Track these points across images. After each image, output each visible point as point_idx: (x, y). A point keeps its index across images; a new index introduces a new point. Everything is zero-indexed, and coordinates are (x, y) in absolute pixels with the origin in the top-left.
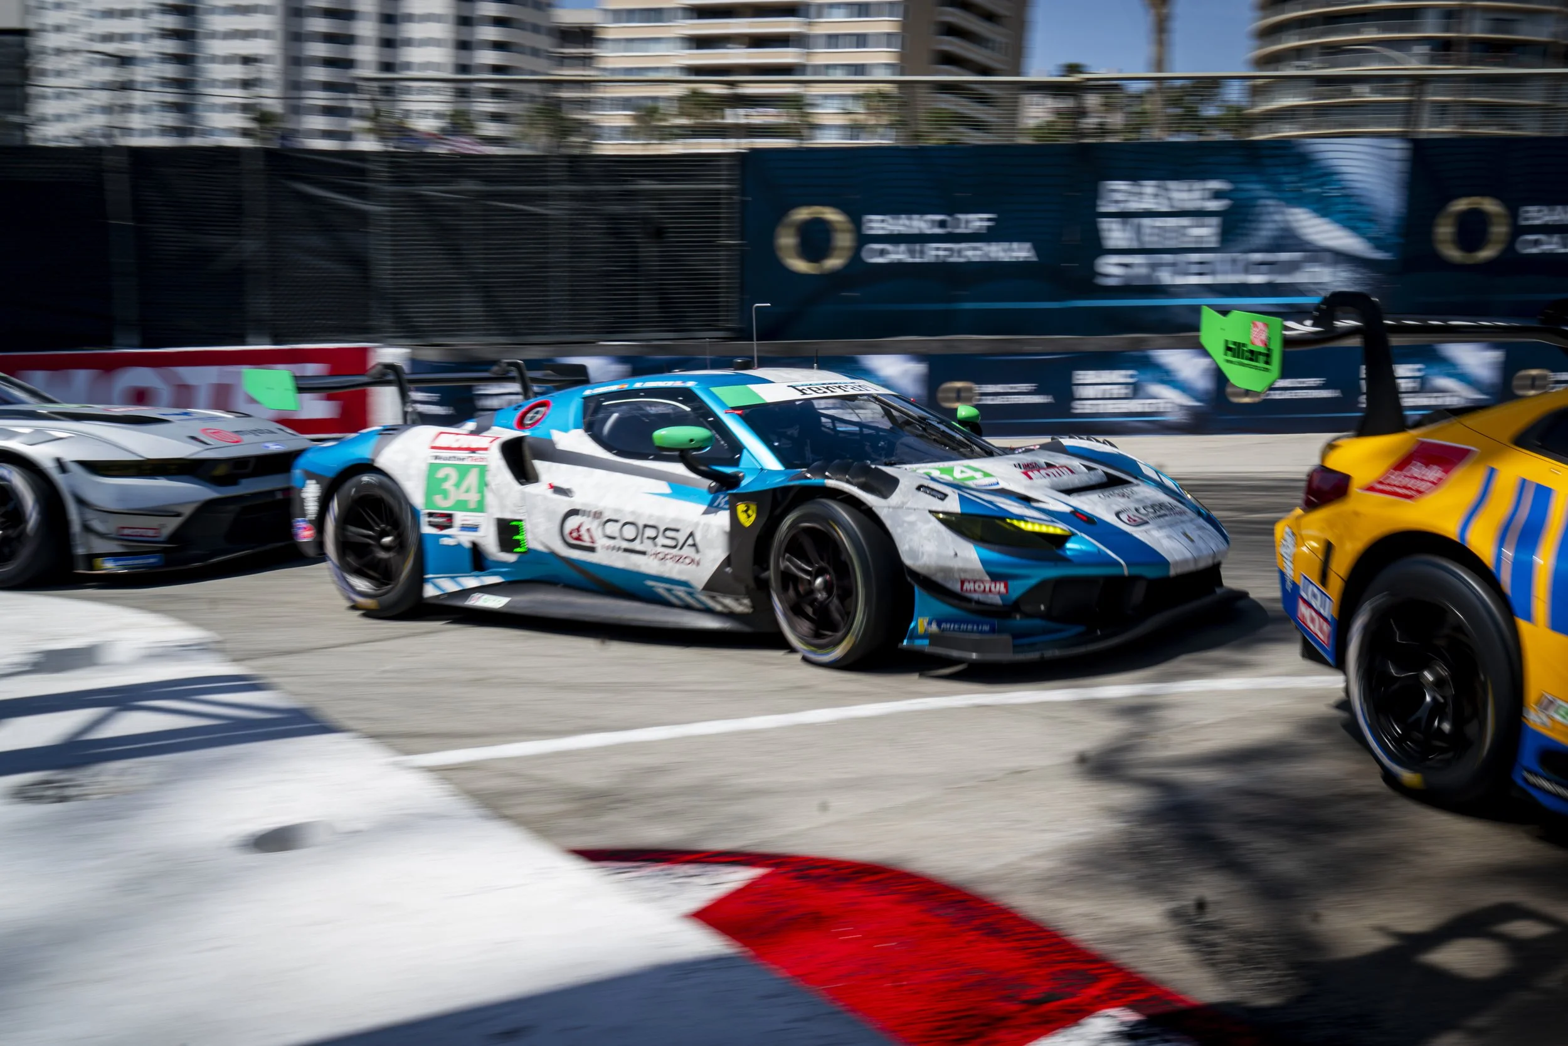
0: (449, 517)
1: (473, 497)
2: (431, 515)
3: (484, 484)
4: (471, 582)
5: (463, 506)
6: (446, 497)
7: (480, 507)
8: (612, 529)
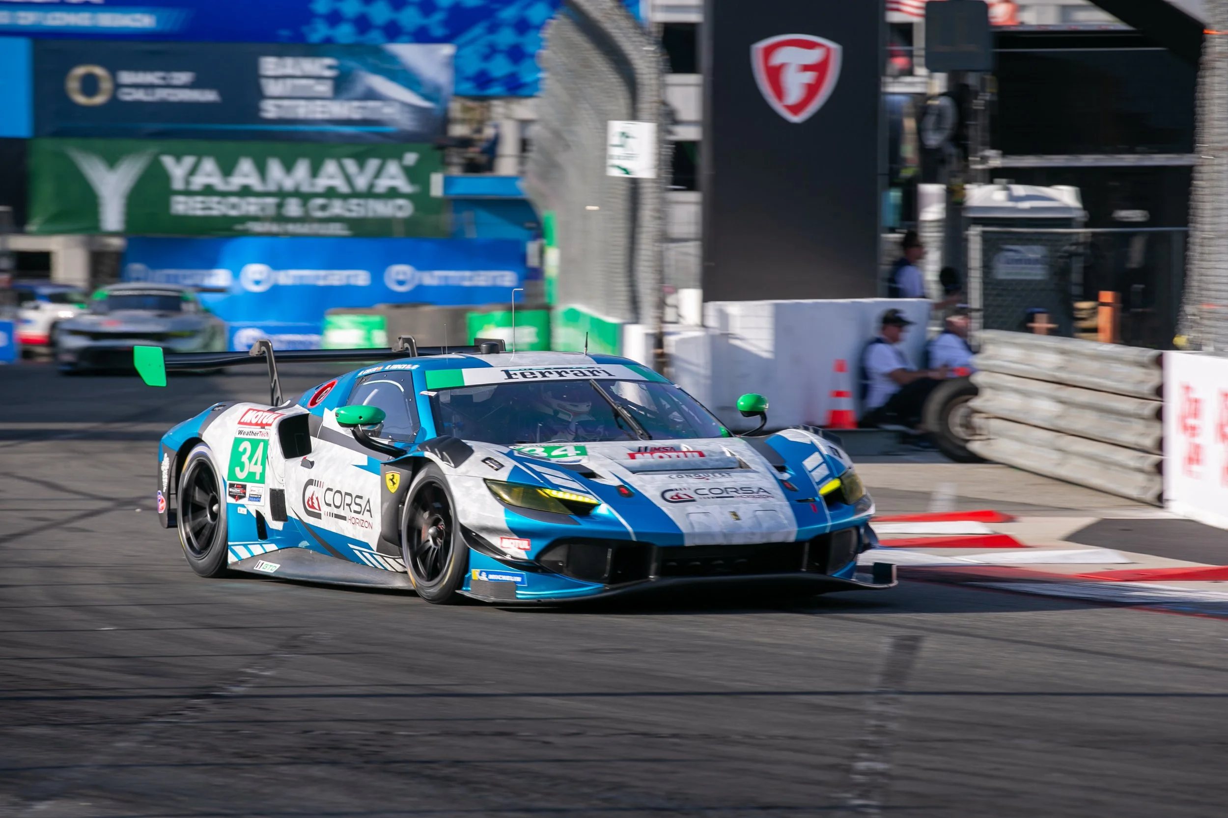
0: (244, 487)
1: (258, 469)
2: (232, 486)
3: (265, 457)
4: (257, 550)
5: (251, 477)
6: (242, 470)
7: (262, 481)
8: (330, 495)
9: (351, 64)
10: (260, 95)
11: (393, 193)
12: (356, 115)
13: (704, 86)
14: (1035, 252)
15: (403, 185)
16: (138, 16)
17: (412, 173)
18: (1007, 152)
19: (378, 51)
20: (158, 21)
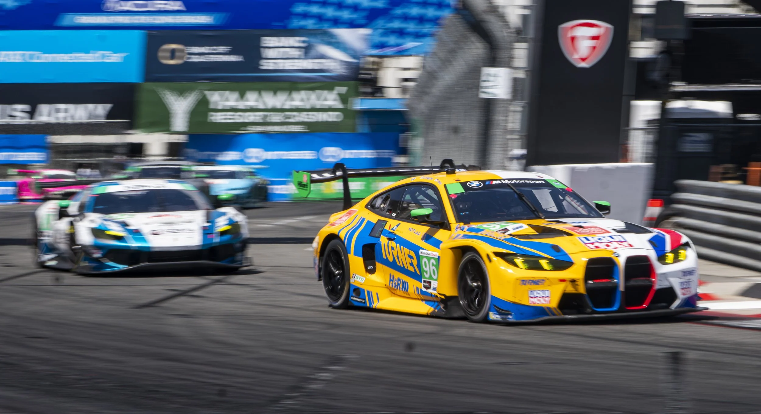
9: (313, 40)
10: (260, 57)
11: (331, 109)
12: (316, 67)
13: (528, 49)
14: (702, 136)
15: (338, 105)
16: (198, 17)
17: (344, 98)
18: (690, 82)
19: (325, 33)
20: (214, 19)
